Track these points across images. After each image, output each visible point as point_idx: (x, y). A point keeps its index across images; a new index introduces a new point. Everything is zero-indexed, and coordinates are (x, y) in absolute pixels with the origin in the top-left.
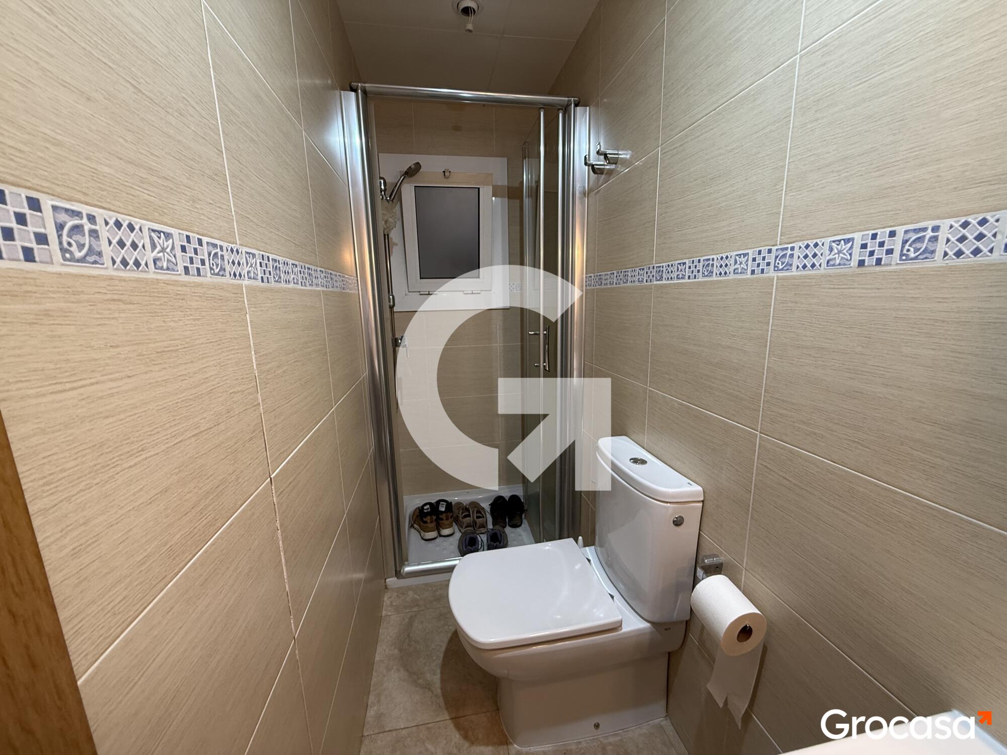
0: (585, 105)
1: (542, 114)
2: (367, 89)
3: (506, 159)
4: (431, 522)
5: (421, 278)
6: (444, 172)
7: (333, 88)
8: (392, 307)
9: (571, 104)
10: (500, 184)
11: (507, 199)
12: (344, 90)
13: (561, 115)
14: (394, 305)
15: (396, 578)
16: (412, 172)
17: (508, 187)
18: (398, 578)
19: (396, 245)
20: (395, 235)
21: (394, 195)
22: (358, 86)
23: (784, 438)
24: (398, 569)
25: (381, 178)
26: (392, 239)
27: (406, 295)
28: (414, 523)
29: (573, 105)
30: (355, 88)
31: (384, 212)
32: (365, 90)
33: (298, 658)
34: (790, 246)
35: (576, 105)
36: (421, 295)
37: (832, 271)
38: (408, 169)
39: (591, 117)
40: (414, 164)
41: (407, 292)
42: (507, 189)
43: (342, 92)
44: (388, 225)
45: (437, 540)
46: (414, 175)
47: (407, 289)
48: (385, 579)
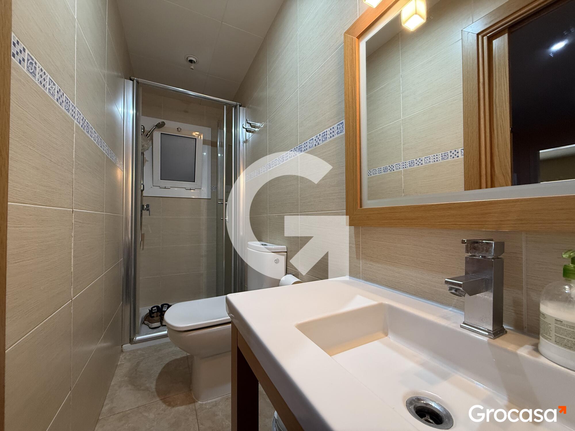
0: (244, 107)
1: (225, 107)
2: (139, 81)
3: (210, 129)
4: (157, 316)
5: (161, 179)
6: (178, 128)
7: (121, 77)
8: (142, 191)
9: (238, 105)
10: (207, 139)
11: (211, 146)
12: (126, 79)
13: (233, 109)
14: (143, 190)
15: (130, 344)
16: (160, 126)
17: (211, 141)
18: (131, 344)
19: (148, 161)
20: (147, 155)
21: (149, 135)
22: (134, 79)
23: (305, 211)
24: (132, 337)
25: (142, 126)
26: (145, 158)
27: (151, 187)
28: (145, 320)
29: (238, 106)
30: (132, 79)
31: (142, 141)
32: (138, 81)
33: (72, 312)
34: (301, 144)
35: (240, 106)
36: (160, 188)
37: (311, 149)
38: (158, 124)
39: (246, 113)
40: (162, 122)
41: (152, 186)
42: (211, 142)
43: (125, 80)
44: (144, 148)
45: (160, 328)
46: (161, 128)
47: (152, 185)
48: (122, 345)
